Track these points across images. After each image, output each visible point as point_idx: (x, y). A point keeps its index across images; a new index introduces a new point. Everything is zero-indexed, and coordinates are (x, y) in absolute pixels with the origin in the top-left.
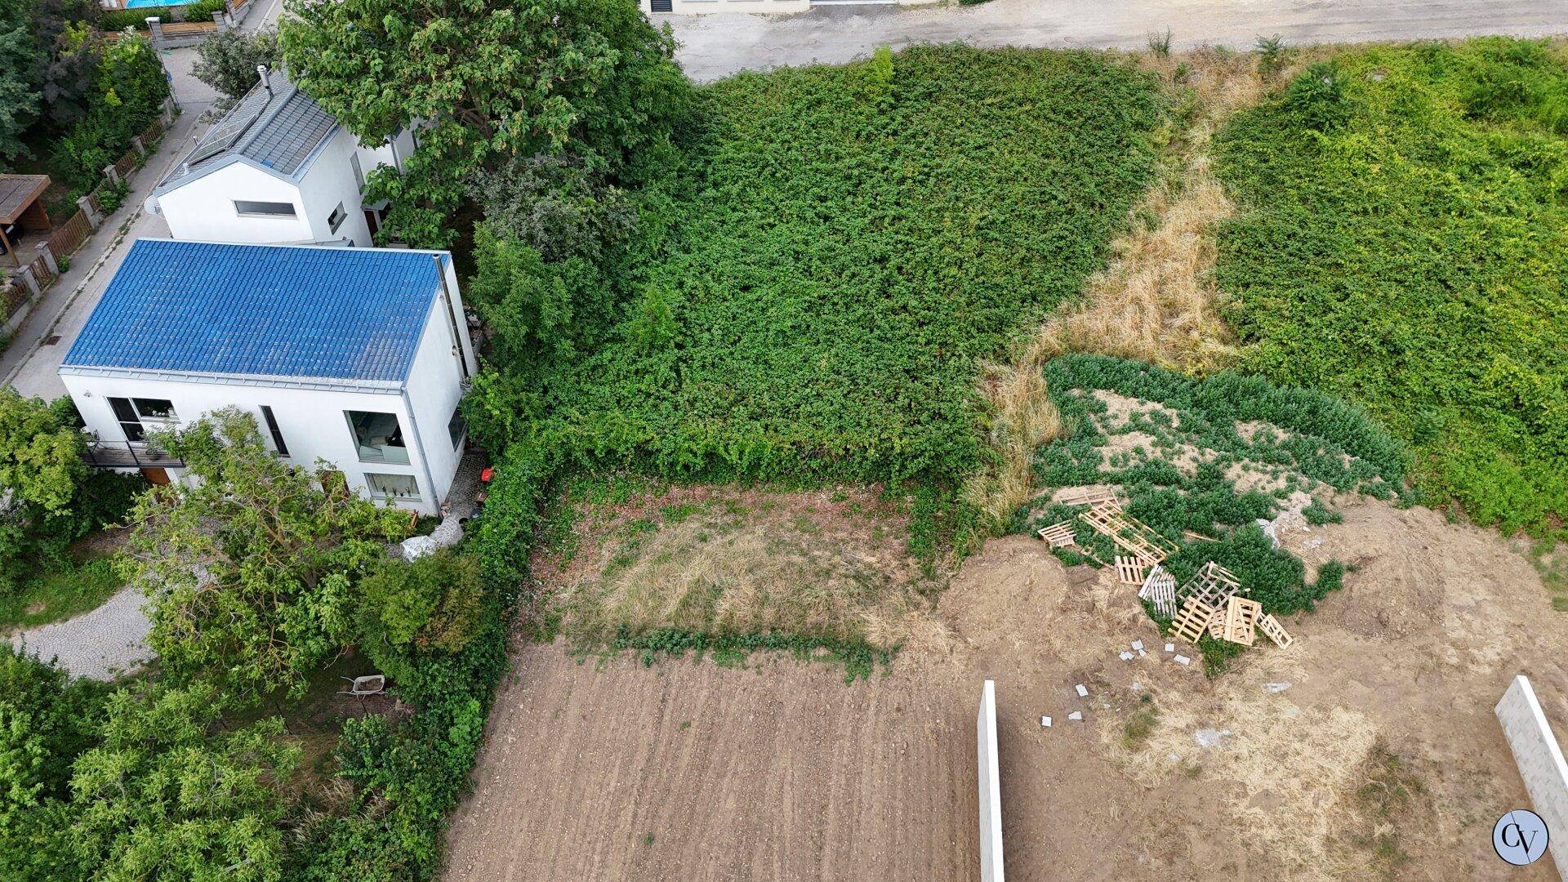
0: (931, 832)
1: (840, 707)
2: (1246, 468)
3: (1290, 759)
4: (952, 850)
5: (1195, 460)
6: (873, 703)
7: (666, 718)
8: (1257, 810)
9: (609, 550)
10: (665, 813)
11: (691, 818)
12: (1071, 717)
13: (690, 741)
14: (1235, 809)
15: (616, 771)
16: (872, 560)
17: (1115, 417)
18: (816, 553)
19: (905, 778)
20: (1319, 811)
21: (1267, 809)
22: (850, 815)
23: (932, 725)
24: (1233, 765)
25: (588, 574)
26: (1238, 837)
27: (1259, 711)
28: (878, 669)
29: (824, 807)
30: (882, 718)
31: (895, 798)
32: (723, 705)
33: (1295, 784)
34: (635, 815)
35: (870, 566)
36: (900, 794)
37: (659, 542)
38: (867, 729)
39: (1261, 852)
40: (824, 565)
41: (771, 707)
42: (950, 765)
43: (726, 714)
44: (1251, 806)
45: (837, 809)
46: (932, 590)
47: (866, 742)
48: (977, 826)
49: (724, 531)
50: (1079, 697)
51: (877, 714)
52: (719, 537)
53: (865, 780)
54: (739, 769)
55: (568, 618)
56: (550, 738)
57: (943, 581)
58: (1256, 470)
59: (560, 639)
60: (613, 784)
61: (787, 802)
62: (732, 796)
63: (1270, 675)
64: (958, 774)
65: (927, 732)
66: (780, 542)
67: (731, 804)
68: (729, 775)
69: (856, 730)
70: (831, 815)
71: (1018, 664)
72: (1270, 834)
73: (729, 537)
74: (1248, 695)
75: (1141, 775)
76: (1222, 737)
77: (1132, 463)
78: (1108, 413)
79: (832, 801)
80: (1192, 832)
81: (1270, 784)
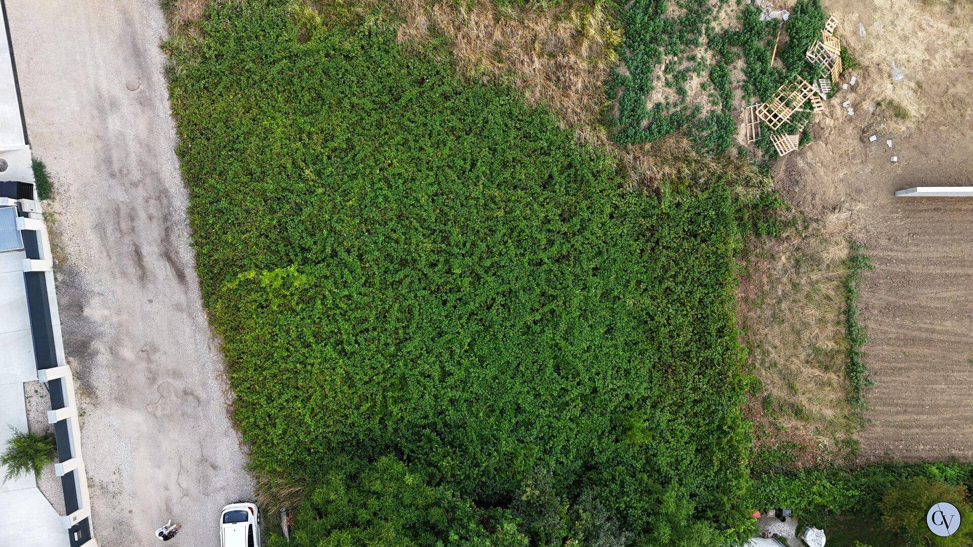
0: (955, 221)
1: (889, 271)
2: (715, 19)
3: (907, 33)
4: (967, 210)
5: (706, 50)
6: (886, 253)
7: (903, 365)
8: (937, 56)
9: (788, 423)
10: (956, 357)
11: (959, 342)
12: (890, 145)
13: (915, 350)
14: (938, 67)
15: (935, 386)
16: (783, 258)
17: (666, 98)
18: (780, 293)
19: (928, 234)
20: (936, 26)
21: (936, 51)
22: (950, 262)
23: (898, 221)
24: (912, 64)
25: (805, 432)
26: (952, 69)
27: (878, 43)
28: (862, 251)
29: (947, 275)
30: (895, 247)
31: (939, 240)
32: (892, 336)
33: (920, 34)
34: (959, 371)
35: (788, 259)
36: (937, 237)
37: (778, 392)
38: (901, 255)
39: (959, 59)
40: (789, 287)
41: (890, 309)
42: (920, 211)
43: (897, 333)
44: (935, 59)
45: (948, 269)
46: (804, 222)
47: (910, 256)
48: (952, 198)
49: (766, 353)
50: (877, 141)
51: (892, 250)
52: (771, 356)
53: (930, 255)
54: (928, 322)
55: (840, 435)
56: (917, 427)
57: (798, 214)
58: (718, 12)
59: (855, 437)
60: (943, 386)
61: (944, 295)
62: (944, 324)
63: (855, 33)
64: (925, 207)
65: (902, 223)
66: (774, 316)
67: (948, 324)
68: (932, 326)
69: (903, 262)
70: (952, 271)
71: (857, 172)
72: (949, 53)
73: (770, 349)
74: (868, 47)
75: (923, 112)
76: (897, 67)
77: (713, 91)
78: (663, 101)
79: (944, 272)
80: (952, 91)
81: (922, 47)
